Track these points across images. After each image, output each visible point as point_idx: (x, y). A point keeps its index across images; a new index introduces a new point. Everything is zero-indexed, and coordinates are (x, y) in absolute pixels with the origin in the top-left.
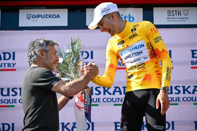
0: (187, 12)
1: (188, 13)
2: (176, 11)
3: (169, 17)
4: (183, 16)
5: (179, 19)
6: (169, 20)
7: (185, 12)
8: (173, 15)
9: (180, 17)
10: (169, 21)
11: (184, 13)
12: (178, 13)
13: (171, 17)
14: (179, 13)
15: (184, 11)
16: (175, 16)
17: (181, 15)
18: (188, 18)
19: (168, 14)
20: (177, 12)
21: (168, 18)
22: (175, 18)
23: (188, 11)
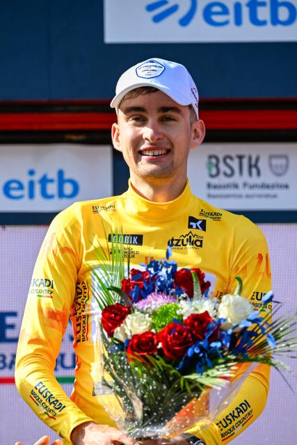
0: (283, 161)
1: (287, 166)
2: (241, 158)
3: (214, 181)
4: (267, 177)
5: (252, 187)
6: (213, 192)
7: (275, 162)
8: (229, 172)
9: (255, 180)
10: (214, 196)
11: (271, 166)
12: (250, 166)
13: (222, 180)
14: (254, 166)
15: (271, 157)
16: (236, 179)
17: (259, 173)
18: (287, 186)
19: (210, 169)
20: (245, 162)
21: (209, 186)
22: (236, 186)
23: (286, 157)
